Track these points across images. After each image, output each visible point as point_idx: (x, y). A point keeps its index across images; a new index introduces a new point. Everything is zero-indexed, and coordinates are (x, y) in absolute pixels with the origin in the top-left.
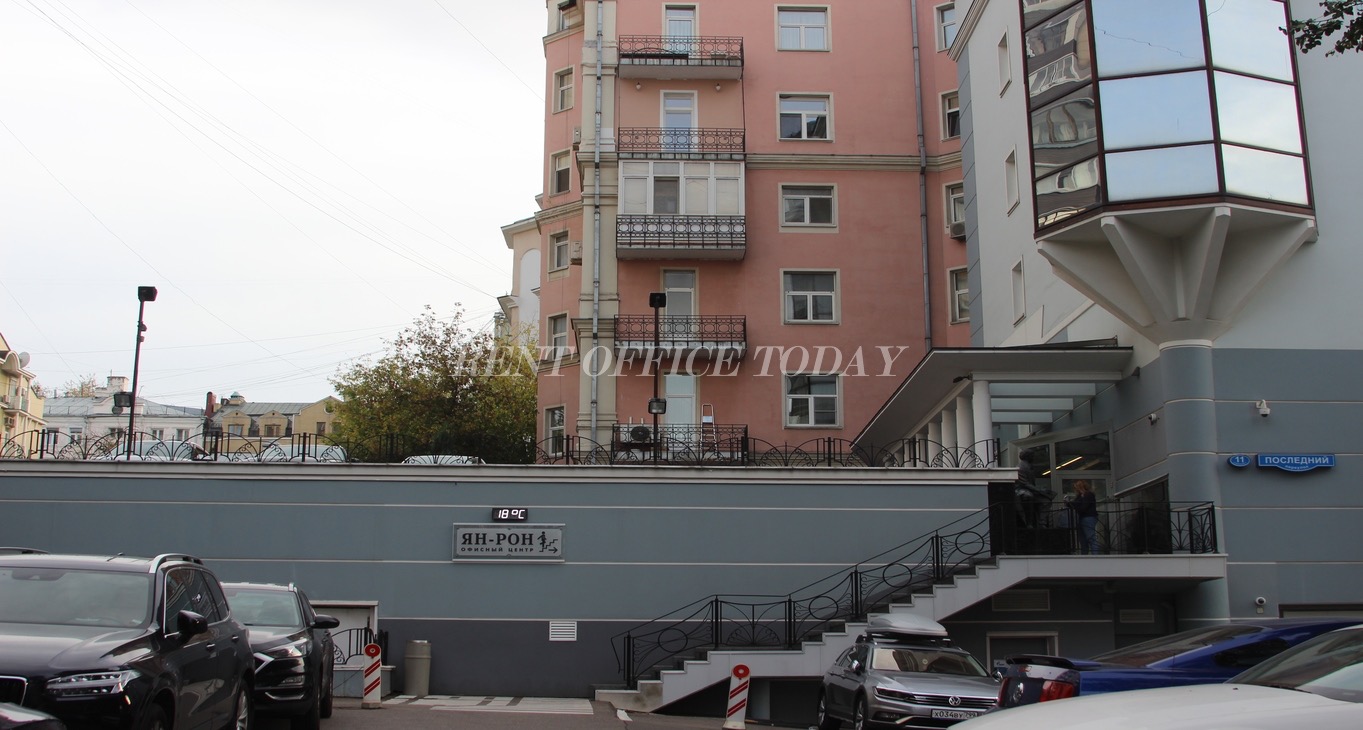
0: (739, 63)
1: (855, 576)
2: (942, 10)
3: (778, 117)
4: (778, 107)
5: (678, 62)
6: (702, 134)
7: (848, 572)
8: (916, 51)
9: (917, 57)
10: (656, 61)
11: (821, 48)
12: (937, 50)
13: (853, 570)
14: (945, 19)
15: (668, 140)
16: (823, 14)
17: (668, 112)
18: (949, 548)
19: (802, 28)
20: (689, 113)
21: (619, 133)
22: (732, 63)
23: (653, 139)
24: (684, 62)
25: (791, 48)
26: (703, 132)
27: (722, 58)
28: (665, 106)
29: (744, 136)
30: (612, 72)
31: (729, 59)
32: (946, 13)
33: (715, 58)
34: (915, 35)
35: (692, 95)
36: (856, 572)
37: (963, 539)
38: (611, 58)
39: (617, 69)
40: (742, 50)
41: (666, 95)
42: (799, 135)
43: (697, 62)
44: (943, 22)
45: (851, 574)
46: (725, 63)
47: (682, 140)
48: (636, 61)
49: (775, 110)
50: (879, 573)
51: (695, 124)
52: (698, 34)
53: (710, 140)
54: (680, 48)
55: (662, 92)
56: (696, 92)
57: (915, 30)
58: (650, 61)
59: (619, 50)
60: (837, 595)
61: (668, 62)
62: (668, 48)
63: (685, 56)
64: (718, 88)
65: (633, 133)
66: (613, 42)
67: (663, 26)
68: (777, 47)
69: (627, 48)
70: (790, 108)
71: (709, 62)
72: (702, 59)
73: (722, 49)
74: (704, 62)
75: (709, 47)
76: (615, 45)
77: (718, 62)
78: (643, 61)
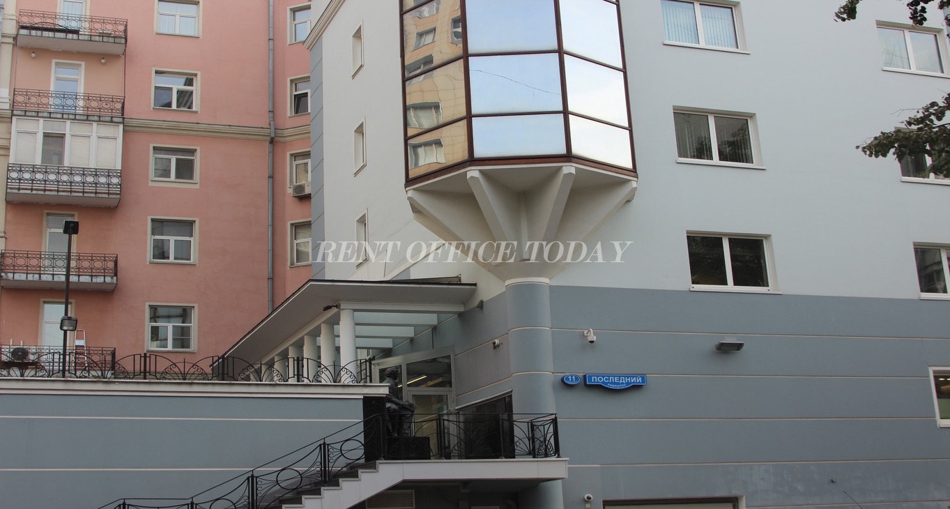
0: (123, 41)
1: (252, 480)
2: (294, 11)
3: (153, 89)
4: (153, 80)
5: (70, 36)
6: (88, 98)
7: (245, 477)
8: (271, 42)
9: (271, 47)
10: (51, 34)
11: (192, 34)
12: (289, 43)
13: (250, 474)
14: (296, 18)
15: (58, 101)
16: (196, 6)
17: (58, 79)
18: (335, 454)
19: (178, 17)
20: (76, 81)
21: (14, 93)
22: (117, 40)
23: (44, 100)
24: (75, 36)
25: (167, 32)
26: (88, 97)
27: (109, 36)
28: (55, 73)
29: (124, 103)
30: (11, 40)
31: (114, 37)
32: (297, 13)
33: (102, 35)
34: (271, 29)
35: (80, 65)
36: (253, 476)
37: (347, 446)
38: (11, 28)
39: (15, 39)
40: (125, 31)
41: (57, 64)
42: (169, 105)
43: (86, 38)
44: (294, 20)
45: (248, 478)
46: (111, 40)
47: (70, 102)
48: (34, 33)
49: (151, 82)
50: (273, 477)
51: (81, 90)
52: (88, 14)
53: (94, 104)
54: (73, 25)
55: (54, 61)
56: (83, 64)
57: (271, 25)
58: (46, 34)
59: (18, 22)
60: (234, 497)
61: (62, 35)
62: (62, 23)
63: (76, 32)
64: (103, 61)
65: (27, 94)
66: (13, 15)
67: (58, 5)
68: (156, 30)
69: (26, 21)
70: (163, 82)
71: (97, 38)
72: (91, 35)
73: (109, 28)
74: (93, 38)
75: (98, 26)
76: (15, 18)
77: (105, 39)
78: (39, 33)
